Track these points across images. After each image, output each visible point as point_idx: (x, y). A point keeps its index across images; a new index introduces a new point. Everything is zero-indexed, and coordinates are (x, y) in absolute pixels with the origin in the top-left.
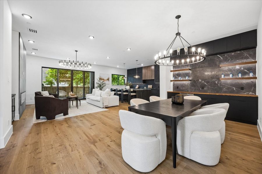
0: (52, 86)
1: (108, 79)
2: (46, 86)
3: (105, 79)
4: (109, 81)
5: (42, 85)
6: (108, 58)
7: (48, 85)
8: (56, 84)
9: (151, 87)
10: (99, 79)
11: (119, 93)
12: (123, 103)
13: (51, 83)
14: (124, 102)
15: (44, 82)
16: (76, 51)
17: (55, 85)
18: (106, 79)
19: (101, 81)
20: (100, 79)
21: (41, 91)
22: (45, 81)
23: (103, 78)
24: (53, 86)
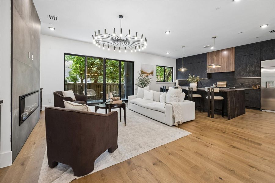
0: (75, 82)
1: (152, 73)
2: (70, 82)
3: (147, 72)
4: (153, 75)
5: (65, 81)
6: (168, 33)
7: (72, 81)
8: (80, 80)
9: (225, 85)
10: (140, 73)
11: (195, 96)
12: (213, 118)
13: (75, 79)
14: (215, 116)
15: (68, 78)
16: (121, 17)
17: (79, 82)
18: (149, 72)
19: (144, 75)
20: (142, 72)
21: (62, 90)
22: (68, 76)
23: (145, 71)
24: (77, 82)
